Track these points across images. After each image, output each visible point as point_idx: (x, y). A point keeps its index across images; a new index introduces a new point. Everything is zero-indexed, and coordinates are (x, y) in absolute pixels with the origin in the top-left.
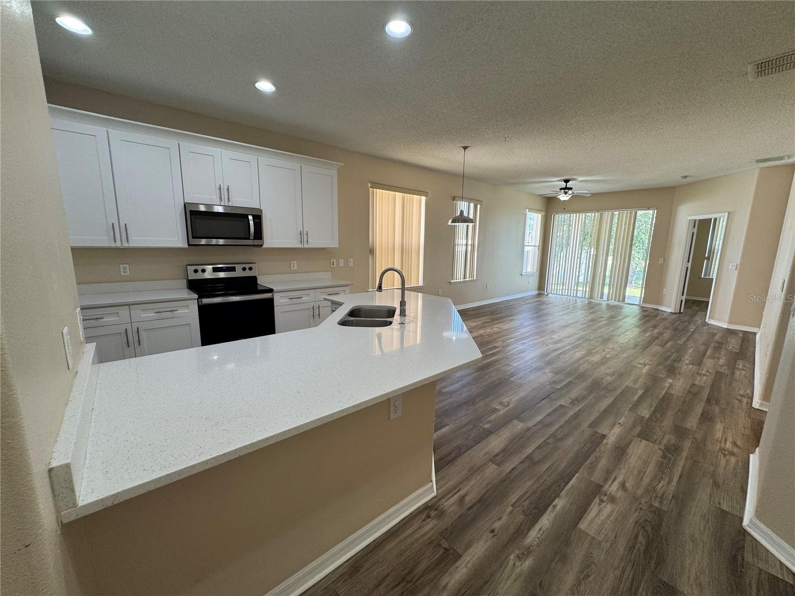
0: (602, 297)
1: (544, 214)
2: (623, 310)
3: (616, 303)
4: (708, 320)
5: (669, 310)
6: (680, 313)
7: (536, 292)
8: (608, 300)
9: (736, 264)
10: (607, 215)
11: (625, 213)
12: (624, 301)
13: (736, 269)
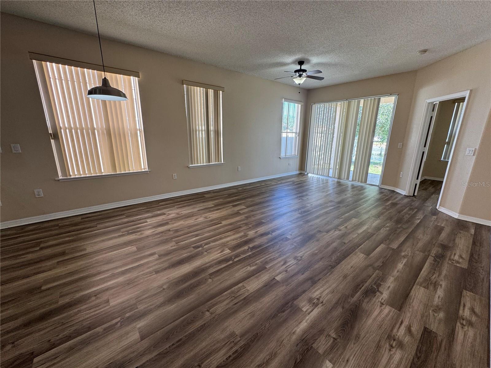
0: (348, 178)
1: (303, 104)
2: (366, 190)
3: (360, 184)
4: (439, 207)
5: (404, 193)
6: (414, 195)
7: (298, 172)
8: (353, 180)
9: (474, 149)
10: (354, 103)
11: (370, 100)
12: (366, 181)
13: (474, 155)
